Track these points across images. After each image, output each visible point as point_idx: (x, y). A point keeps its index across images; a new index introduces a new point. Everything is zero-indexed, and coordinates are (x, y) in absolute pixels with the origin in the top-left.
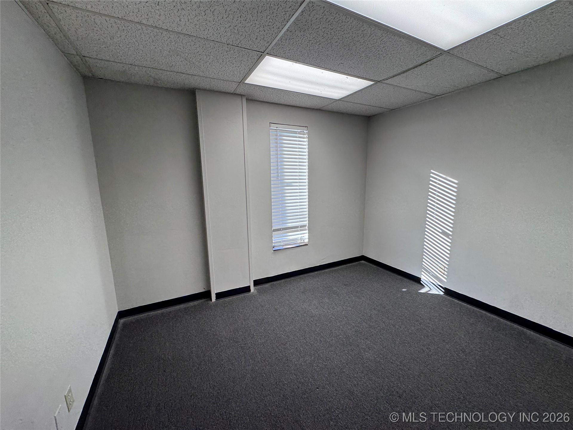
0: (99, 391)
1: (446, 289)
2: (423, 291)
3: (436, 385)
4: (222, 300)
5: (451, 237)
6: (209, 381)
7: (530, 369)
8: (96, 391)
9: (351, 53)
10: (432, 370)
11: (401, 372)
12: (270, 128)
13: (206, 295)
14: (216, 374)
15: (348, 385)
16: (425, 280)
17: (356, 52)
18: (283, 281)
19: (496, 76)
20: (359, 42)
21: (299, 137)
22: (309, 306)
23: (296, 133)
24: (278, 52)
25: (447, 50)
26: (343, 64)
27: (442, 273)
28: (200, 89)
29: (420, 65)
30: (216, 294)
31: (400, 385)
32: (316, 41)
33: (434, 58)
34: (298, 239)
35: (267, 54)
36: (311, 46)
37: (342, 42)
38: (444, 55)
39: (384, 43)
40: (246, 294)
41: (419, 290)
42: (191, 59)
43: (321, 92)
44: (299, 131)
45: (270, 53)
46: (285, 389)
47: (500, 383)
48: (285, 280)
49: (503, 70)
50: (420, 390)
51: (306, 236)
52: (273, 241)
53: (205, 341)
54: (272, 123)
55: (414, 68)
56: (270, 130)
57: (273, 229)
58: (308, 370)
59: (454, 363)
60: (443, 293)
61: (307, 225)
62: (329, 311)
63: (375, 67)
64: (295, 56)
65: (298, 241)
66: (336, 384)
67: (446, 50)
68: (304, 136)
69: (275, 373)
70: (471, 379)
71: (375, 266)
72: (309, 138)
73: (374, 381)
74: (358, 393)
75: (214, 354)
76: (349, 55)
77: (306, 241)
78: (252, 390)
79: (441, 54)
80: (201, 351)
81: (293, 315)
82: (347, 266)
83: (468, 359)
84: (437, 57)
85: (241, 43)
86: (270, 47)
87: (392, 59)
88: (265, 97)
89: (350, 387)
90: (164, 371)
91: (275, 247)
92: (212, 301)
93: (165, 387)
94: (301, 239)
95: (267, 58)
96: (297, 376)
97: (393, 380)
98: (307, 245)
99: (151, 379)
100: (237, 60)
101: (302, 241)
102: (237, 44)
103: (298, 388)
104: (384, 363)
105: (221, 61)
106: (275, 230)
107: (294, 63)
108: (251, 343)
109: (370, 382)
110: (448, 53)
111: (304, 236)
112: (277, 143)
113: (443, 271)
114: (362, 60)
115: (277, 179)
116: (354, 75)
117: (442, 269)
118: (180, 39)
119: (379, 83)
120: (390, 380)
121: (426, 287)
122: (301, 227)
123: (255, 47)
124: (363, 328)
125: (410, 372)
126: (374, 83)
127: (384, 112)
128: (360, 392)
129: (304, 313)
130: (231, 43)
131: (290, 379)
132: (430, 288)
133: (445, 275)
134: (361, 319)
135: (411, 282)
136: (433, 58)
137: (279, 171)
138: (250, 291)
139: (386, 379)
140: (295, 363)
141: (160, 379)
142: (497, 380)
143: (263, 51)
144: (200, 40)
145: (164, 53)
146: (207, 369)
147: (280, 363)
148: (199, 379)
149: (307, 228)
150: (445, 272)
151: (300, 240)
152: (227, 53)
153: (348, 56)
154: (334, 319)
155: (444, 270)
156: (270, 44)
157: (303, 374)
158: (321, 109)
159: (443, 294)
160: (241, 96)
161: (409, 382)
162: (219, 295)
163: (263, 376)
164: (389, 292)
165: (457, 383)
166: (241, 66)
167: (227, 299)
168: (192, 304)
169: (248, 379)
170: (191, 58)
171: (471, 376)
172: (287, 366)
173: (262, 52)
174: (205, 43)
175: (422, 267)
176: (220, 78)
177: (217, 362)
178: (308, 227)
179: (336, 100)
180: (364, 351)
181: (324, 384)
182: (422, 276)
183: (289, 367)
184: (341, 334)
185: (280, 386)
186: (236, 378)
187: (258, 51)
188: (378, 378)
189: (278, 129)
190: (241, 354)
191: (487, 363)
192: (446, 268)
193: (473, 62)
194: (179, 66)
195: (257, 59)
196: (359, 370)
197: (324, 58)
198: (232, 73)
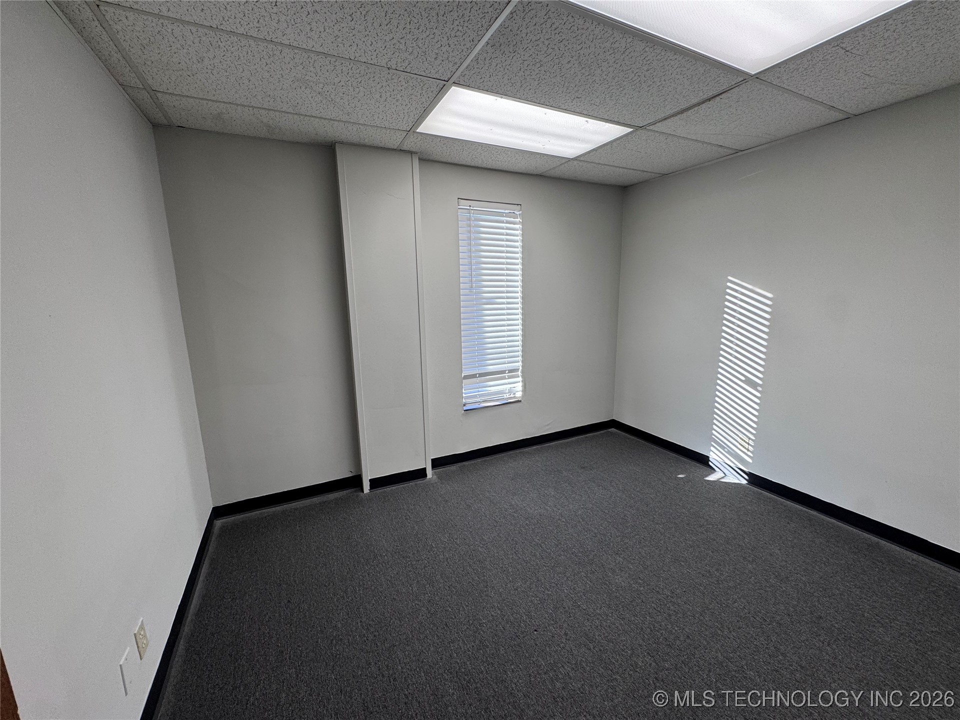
0: (186, 629)
1: (750, 475)
2: (712, 478)
3: (729, 629)
4: (379, 491)
5: (760, 389)
6: (361, 617)
7: (887, 605)
8: (181, 631)
9: (593, 80)
10: (724, 604)
11: (672, 607)
12: (459, 207)
13: (355, 481)
14: (372, 606)
15: (586, 626)
16: (716, 460)
17: (602, 79)
18: (479, 460)
19: (841, 116)
20: (607, 62)
21: (507, 222)
22: (522, 501)
23: (501, 214)
24: (471, 80)
25: (755, 75)
26: (580, 99)
27: (745, 448)
28: (342, 143)
29: (709, 100)
30: (370, 480)
31: (670, 627)
32: (535, 61)
33: (734, 87)
34: (505, 391)
35: (454, 83)
36: (527, 69)
37: (578, 62)
38: (750, 82)
39: (648, 62)
40: (419, 482)
41: (707, 476)
42: (328, 94)
43: (544, 147)
44: (506, 211)
45: (458, 82)
46: (483, 631)
47: (836, 625)
48: (484, 459)
49: (852, 107)
50: (703, 635)
51: (519, 387)
52: (464, 395)
53: (353, 555)
54: (461, 199)
55: (699, 104)
56: (459, 210)
57: (463, 375)
58: (521, 601)
59: (760, 594)
60: (747, 482)
61: (521, 368)
62: (555, 509)
63: (634, 104)
64: (500, 86)
65: (505, 395)
66: (565, 625)
67: (753, 73)
68: (516, 219)
69: (467, 606)
70: (789, 620)
71: (633, 437)
72: (522, 223)
73: (629, 620)
74: (602, 639)
75: (367, 575)
76: (591, 83)
77: (519, 395)
78: (430, 632)
79: (746, 81)
80: (346, 571)
81: (496, 516)
82: (586, 437)
83: (784, 588)
84: (738, 85)
85: (411, 65)
86: (458, 73)
87: (661, 90)
88: (450, 155)
89: (589, 630)
90: (289, 601)
91: (466, 405)
92: (363, 492)
93: (291, 625)
94: (510, 392)
95: (454, 90)
96: (502, 612)
97: (659, 618)
98: (520, 401)
99: (267, 614)
100: (403, 95)
101: (512, 396)
102: (404, 68)
103: (504, 629)
104: (646, 592)
105: (377, 96)
106: (466, 377)
107: (499, 99)
108: (428, 558)
109: (622, 622)
110: (757, 78)
111: (515, 388)
112: (470, 232)
113: (747, 446)
114: (612, 91)
115: (470, 292)
116: (599, 116)
117: (744, 441)
118: (310, 61)
119: (641, 131)
120: (653, 620)
121: (718, 472)
122: (510, 371)
123: (434, 72)
124: (611, 537)
125: (688, 606)
126: (632, 130)
127: (650, 179)
128: (604, 637)
129: (515, 512)
130: (394, 67)
131: (492, 615)
132: (724, 473)
133: (750, 451)
134: (608, 522)
135: (694, 463)
136: (730, 88)
137: (474, 279)
138: (426, 476)
139: (648, 618)
140: (499, 591)
141: (282, 614)
142: (832, 621)
143: (446, 79)
144: (344, 62)
145: (285, 84)
146: (356, 598)
147: (474, 591)
148: (345, 613)
149: (519, 373)
150: (750, 447)
151: (508, 393)
152: (387, 83)
153: (589, 85)
154: (563, 522)
155: (749, 444)
156: (459, 67)
157: (512, 609)
158: (544, 174)
159: (747, 484)
160: (411, 153)
161: (686, 622)
162: (376, 483)
163: (448, 610)
164: (656, 479)
165: (765, 625)
166: (411, 103)
167: (389, 489)
168: (332, 496)
169: (423, 616)
170: (328, 92)
171: (789, 615)
172: (487, 596)
173: (445, 81)
174: (351, 66)
175: (711, 439)
176: (375, 124)
177: (373, 587)
178: (522, 372)
179: (569, 160)
180: (613, 574)
181: (547, 625)
182: (711, 453)
183: (490, 597)
184: (575, 546)
185: (475, 627)
186: (404, 614)
187: (439, 78)
188: (634, 616)
189: (471, 208)
190: (411, 576)
191: (816, 594)
192: (752, 440)
193: (800, 93)
194: (308, 105)
195: (438, 92)
196: (603, 603)
197: (549, 89)
198: (395, 116)
